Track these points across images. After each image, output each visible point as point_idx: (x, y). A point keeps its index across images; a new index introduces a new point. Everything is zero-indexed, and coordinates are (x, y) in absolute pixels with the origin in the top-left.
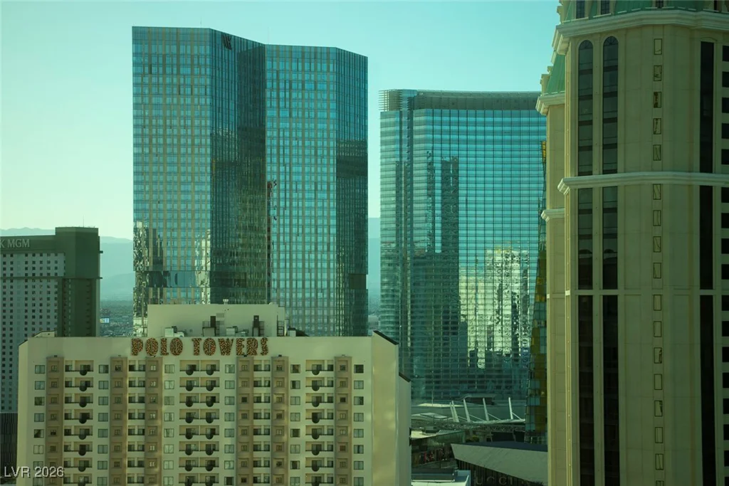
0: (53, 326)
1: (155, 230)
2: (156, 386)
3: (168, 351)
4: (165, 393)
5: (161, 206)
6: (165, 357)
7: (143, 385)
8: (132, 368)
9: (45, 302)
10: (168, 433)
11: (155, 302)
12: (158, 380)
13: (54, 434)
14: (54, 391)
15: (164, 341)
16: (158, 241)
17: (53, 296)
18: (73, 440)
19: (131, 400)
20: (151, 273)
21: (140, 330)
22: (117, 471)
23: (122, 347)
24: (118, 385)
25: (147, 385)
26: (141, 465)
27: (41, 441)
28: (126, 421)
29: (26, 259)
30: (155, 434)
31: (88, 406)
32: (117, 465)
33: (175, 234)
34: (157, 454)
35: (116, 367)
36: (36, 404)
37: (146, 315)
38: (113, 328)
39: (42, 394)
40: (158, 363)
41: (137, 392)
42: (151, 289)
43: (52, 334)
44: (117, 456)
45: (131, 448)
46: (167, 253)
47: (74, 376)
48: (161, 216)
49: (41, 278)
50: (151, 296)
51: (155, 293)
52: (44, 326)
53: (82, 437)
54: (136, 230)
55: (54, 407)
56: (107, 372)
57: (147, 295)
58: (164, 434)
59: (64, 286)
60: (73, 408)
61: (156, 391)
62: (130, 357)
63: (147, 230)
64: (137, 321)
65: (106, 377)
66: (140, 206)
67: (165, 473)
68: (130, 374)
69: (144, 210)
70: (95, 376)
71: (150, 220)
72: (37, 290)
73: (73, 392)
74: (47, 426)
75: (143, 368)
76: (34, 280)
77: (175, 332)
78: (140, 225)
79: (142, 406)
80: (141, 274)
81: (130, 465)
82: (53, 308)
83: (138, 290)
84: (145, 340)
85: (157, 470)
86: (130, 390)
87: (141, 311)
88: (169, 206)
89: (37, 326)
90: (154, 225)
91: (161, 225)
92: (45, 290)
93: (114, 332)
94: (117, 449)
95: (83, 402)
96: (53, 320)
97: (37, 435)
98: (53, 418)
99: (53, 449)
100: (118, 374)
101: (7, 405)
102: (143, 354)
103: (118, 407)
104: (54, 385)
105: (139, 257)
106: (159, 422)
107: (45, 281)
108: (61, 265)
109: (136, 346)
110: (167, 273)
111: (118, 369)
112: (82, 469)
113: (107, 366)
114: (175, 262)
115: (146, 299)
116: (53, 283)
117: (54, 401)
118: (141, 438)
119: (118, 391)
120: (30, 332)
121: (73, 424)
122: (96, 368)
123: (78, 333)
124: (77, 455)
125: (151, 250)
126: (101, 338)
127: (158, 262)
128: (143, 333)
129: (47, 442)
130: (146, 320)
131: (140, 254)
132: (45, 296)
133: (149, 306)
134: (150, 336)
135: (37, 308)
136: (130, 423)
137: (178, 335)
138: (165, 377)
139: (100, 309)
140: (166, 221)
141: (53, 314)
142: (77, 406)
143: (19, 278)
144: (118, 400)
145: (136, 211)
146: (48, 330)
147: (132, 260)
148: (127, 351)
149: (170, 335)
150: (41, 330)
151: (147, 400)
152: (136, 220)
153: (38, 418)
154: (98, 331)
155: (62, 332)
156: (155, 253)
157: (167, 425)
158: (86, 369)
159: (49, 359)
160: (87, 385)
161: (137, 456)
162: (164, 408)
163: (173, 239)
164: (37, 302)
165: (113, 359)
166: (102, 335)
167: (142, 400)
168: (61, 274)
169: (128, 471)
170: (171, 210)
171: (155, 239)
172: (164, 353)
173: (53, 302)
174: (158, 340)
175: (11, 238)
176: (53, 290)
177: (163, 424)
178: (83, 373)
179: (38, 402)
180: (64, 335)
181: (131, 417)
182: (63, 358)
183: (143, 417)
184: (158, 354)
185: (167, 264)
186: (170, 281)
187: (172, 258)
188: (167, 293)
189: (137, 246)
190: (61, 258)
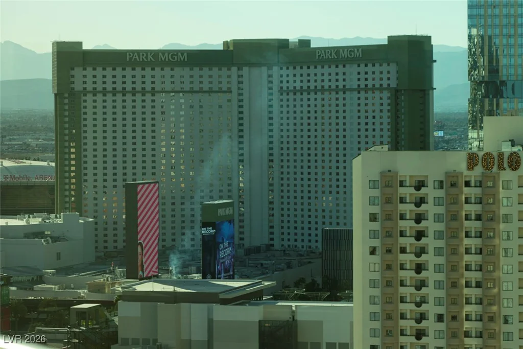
0: (386, 139)
1: (490, 37)
2: (494, 203)
3: (506, 165)
4: (503, 211)
5: (497, 11)
6: (502, 173)
7: (480, 201)
8: (467, 184)
9: (377, 114)
10: (506, 253)
11: (491, 113)
12: (495, 196)
13: (389, 251)
14: (389, 207)
15: (501, 155)
16: (494, 49)
17: (386, 107)
18: (408, 258)
19: (467, 218)
20: (487, 83)
21: (476, 143)
22: (454, 291)
23: (457, 161)
24: (453, 201)
25: (484, 201)
26: (478, 285)
27: (376, 259)
28: (462, 240)
29: (359, 69)
30: (492, 253)
31: (424, 223)
32: (454, 285)
33: (512, 41)
34: (496, 274)
35: (451, 182)
36: (371, 220)
37: (481, 128)
38: (447, 142)
39: (376, 209)
40: (495, 179)
41: (473, 209)
42: (487, 100)
43: (386, 147)
44: (454, 275)
45: (468, 268)
46: (503, 61)
47: (407, 192)
48: (497, 21)
49: (374, 89)
50: (487, 107)
51: (491, 104)
52: (378, 140)
53: (418, 255)
54: (470, 37)
55: (389, 224)
56: (442, 188)
57: (482, 106)
58: (502, 253)
59: (397, 98)
60: (408, 225)
61: (494, 208)
62: (466, 173)
63: (482, 37)
64: (472, 134)
65: (441, 193)
66: (475, 12)
67: (504, 295)
68: (466, 190)
69: (480, 16)
70: (430, 192)
71: (485, 26)
72: (370, 101)
73: (408, 208)
74: (383, 244)
75: (480, 184)
76: (366, 92)
77: (513, 146)
78: (474, 32)
79: (478, 224)
80: (476, 84)
81: (468, 285)
82: (386, 120)
83: (473, 102)
84: (481, 154)
85: (496, 291)
86: (467, 207)
87: (476, 123)
88: (505, 11)
89: (370, 139)
90: (490, 32)
91: (497, 31)
92: (377, 101)
93: (448, 145)
94: (454, 268)
95: (419, 219)
96: (386, 134)
97: (373, 252)
98: (389, 235)
99: (389, 267)
100: (454, 190)
101: (341, 221)
102: (479, 169)
103: (454, 224)
104: (388, 201)
105: (473, 67)
106: (496, 241)
107: (377, 93)
108: (393, 76)
109: (472, 160)
110: (503, 83)
111: (453, 185)
112: (418, 288)
113: (442, 182)
114: (512, 71)
115: (482, 111)
116: (386, 94)
117: (389, 218)
118: (478, 258)
119: (454, 208)
120: (363, 145)
121: (408, 242)
122: (430, 184)
123: (412, 148)
124: (413, 273)
125: (486, 58)
126: (435, 152)
127: (494, 70)
128: (479, 147)
129: (383, 260)
130: (482, 133)
131: (475, 62)
132: (377, 108)
133: (485, 118)
134: (486, 150)
135: (370, 120)
136: (466, 241)
137: (515, 149)
138: (502, 193)
139: (434, 121)
140: (501, 26)
141: (386, 127)
142: (412, 223)
143: (351, 90)
144: (454, 217)
145: (470, 17)
146: (382, 143)
147: (466, 69)
148: (463, 166)
149: (507, 149)
150: (374, 144)
151: (484, 218)
152: (470, 27)
153: (373, 234)
154: (432, 146)
155: (396, 146)
156: (490, 62)
157: (504, 244)
158: (420, 185)
159: (382, 174)
160: (421, 201)
161: (474, 276)
162: (502, 226)
163: (508, 45)
164: (370, 115)
165: (448, 175)
166: (436, 148)
167: (479, 218)
168: (394, 84)
169: (466, 291)
170: (508, 16)
171: (490, 47)
172: (501, 167)
173: (386, 114)
174: (495, 154)
175: (343, 48)
176: (386, 101)
177: (501, 244)
178: (418, 188)
179: (373, 218)
180: (397, 149)
181: (467, 235)
182: (397, 173)
183: (480, 235)
184: (495, 169)
185: (504, 74)
186: (507, 91)
187: (509, 66)
188: (504, 104)
189: (472, 54)
190: (393, 68)
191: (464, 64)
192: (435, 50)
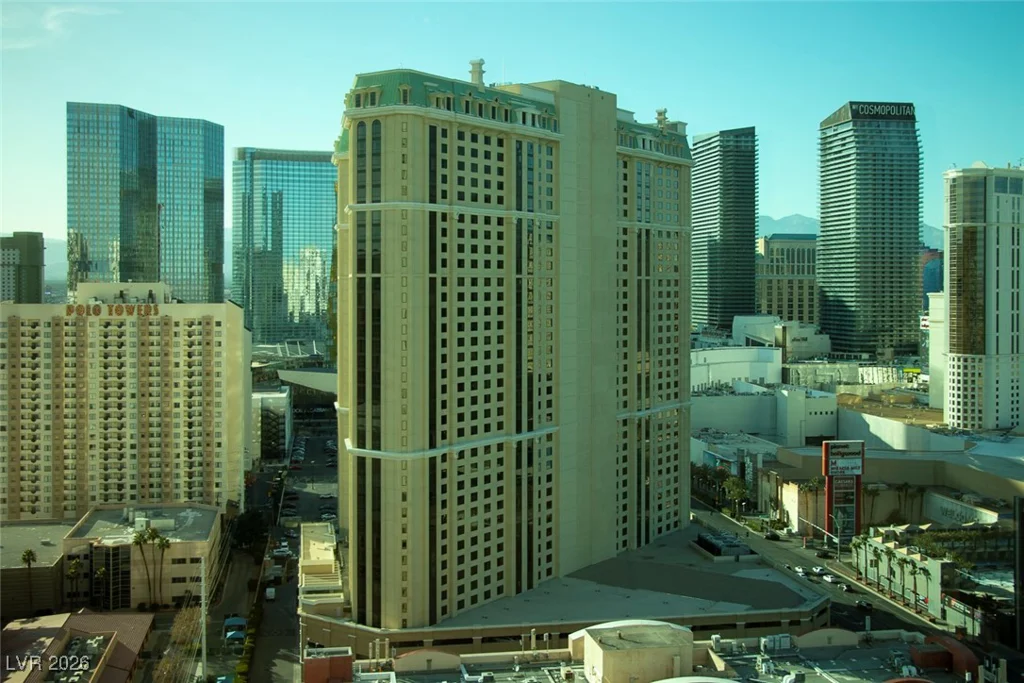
0: (12, 296)
1: (82, 235)
2: (84, 336)
3: (91, 312)
4: (90, 340)
5: (86, 219)
6: (89, 317)
7: (74, 335)
8: (67, 324)
9: (6, 281)
10: (91, 366)
11: (82, 281)
12: (84, 331)
13: (14, 366)
14: (14, 339)
15: (88, 307)
16: (84, 242)
17: (12, 277)
18: (27, 371)
19: (66, 345)
20: (79, 262)
21: (72, 299)
22: (57, 390)
23: (60, 310)
24: (57, 334)
25: (78, 335)
26: (73, 386)
27: (5, 371)
28: (63, 359)
30: (82, 366)
31: (37, 349)
32: (58, 386)
33: (95, 237)
34: (85, 379)
35: (56, 323)
37: (76, 290)
38: (53, 298)
39: (5, 340)
40: (84, 321)
41: (70, 339)
42: (79, 273)
43: (12, 302)
44: (57, 380)
45: (66, 376)
46: (90, 249)
47: (27, 329)
48: (86, 225)
49: (4, 265)
50: (79, 277)
51: (82, 275)
52: (6, 297)
53: (34, 368)
54: (69, 234)
55: (14, 349)
56: (50, 326)
57: (77, 277)
58: (89, 366)
59: (19, 271)
60: (27, 350)
61: (84, 338)
62: (66, 317)
63: (76, 234)
64: (70, 294)
65: (49, 330)
66: (72, 219)
67: (90, 391)
68: (66, 328)
69: (75, 221)
70: (42, 329)
71: (79, 228)
73: (27, 340)
74: (9, 362)
75: (74, 324)
77: (96, 301)
78: (71, 231)
79: (73, 348)
80: (73, 263)
81: (66, 386)
82: (12, 284)
83: (70, 273)
84: (76, 306)
85: (85, 389)
86: (66, 338)
87: (72, 287)
88: (91, 219)
90: (81, 231)
91: (86, 231)
92: (6, 273)
93: (54, 300)
94: (57, 376)
95: (34, 346)
96: (12, 293)
97: (2, 367)
98: (13, 356)
99: (14, 376)
100: (57, 328)
102: (74, 315)
103: (57, 349)
104: (13, 335)
105: (71, 252)
106: (85, 359)
107: (6, 267)
108: (17, 257)
109: (70, 310)
110: (90, 262)
111: (57, 325)
112: (34, 389)
113: (49, 323)
114: (96, 256)
115: (76, 279)
116: (12, 268)
117: (14, 346)
118: (74, 369)
119: (57, 339)
121: (27, 360)
122: (42, 324)
123: (30, 301)
124: (30, 380)
125: (79, 247)
126: (45, 304)
127: (84, 255)
128: (75, 302)
129: (9, 372)
130: (76, 293)
131: (72, 250)
132: (6, 277)
133: (79, 284)
134: (79, 303)
136: (65, 359)
137: (97, 303)
138: (89, 330)
139: (44, 286)
140: (89, 229)
141: (12, 289)
142: (30, 349)
144: (58, 345)
145: (69, 221)
146: (9, 299)
147: (66, 254)
148: (63, 313)
149: (92, 303)
151: (77, 344)
152: (69, 228)
153: (3, 356)
154: (43, 299)
155: (19, 300)
156: (82, 249)
157: (91, 361)
158: (35, 325)
159: (9, 318)
160: (36, 335)
161: (70, 381)
162: (89, 350)
163: (94, 240)
165: (54, 318)
166: (46, 302)
167: (74, 345)
168: (17, 262)
169: (65, 390)
170: (93, 222)
171: (82, 240)
172: (88, 314)
173: (12, 281)
174: (85, 306)
176: (12, 273)
177: (88, 360)
178: (34, 327)
180: (20, 303)
181: (66, 355)
182: (19, 317)
183: (74, 355)
184: (84, 315)
185: (90, 257)
186: (92, 268)
187: (93, 252)
188: (91, 275)
189: (70, 245)
190: (17, 252)
191: (65, 251)
192: (45, 241)
